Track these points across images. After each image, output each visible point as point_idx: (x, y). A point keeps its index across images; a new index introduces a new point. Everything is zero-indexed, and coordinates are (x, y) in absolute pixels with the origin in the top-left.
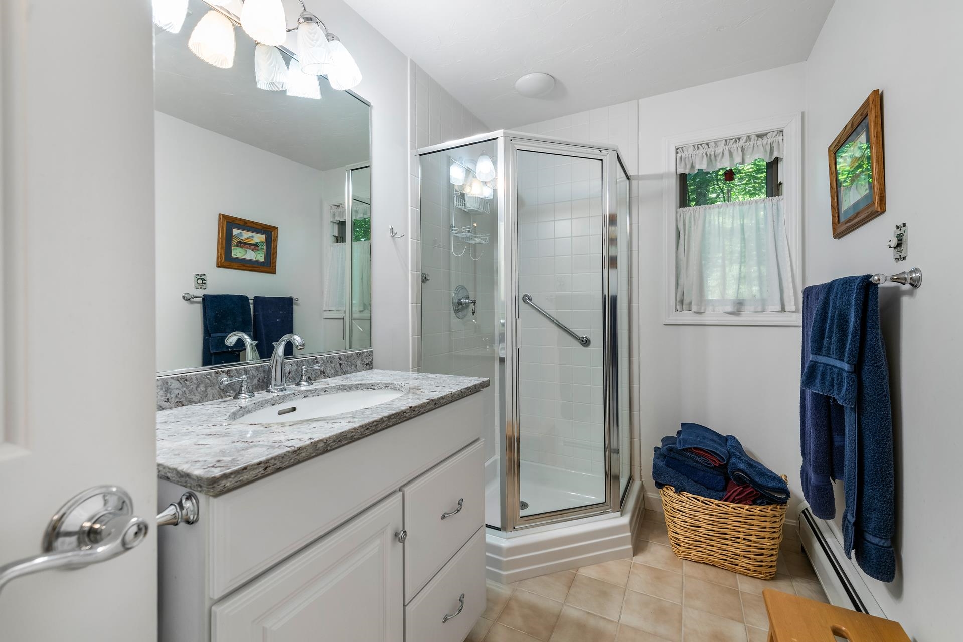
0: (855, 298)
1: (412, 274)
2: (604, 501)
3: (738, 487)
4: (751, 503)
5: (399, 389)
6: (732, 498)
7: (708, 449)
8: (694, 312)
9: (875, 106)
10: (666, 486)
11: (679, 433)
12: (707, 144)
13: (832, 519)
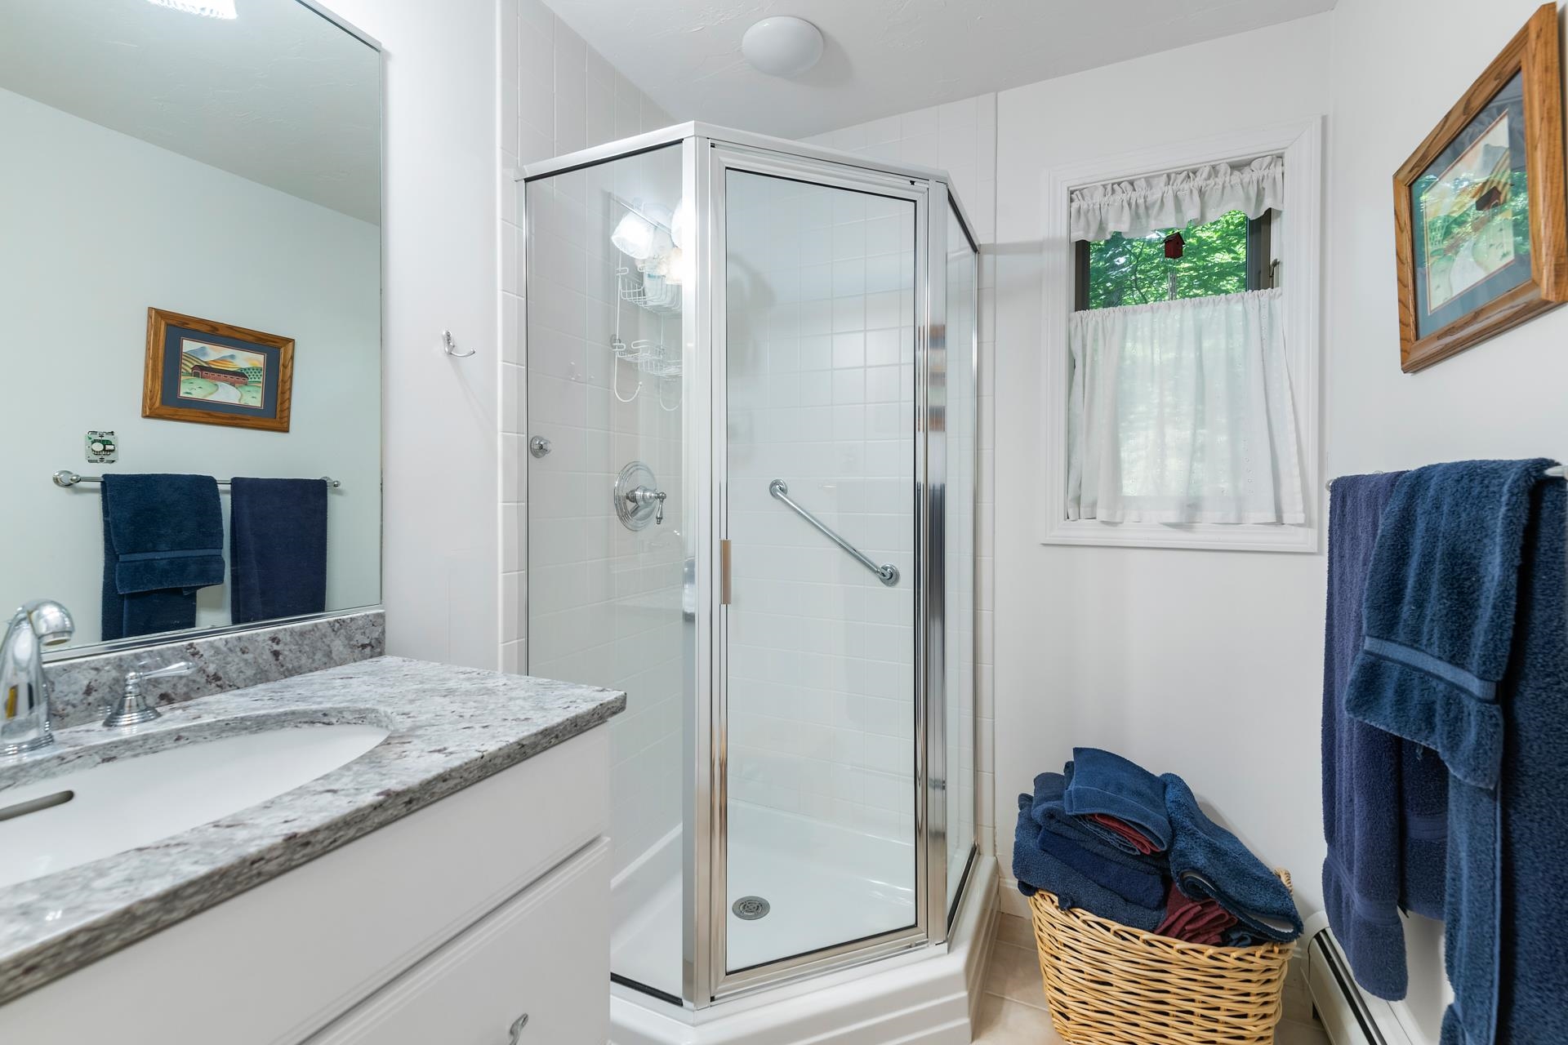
0: (1506, 517)
1: (505, 439)
2: (913, 922)
3: (1191, 905)
4: (1218, 939)
5: (387, 727)
6: (1177, 928)
7: (1129, 818)
8: (1103, 522)
9: (1546, 43)
10: (1041, 892)
11: (1069, 766)
12: (1132, 183)
13: (1401, 999)
